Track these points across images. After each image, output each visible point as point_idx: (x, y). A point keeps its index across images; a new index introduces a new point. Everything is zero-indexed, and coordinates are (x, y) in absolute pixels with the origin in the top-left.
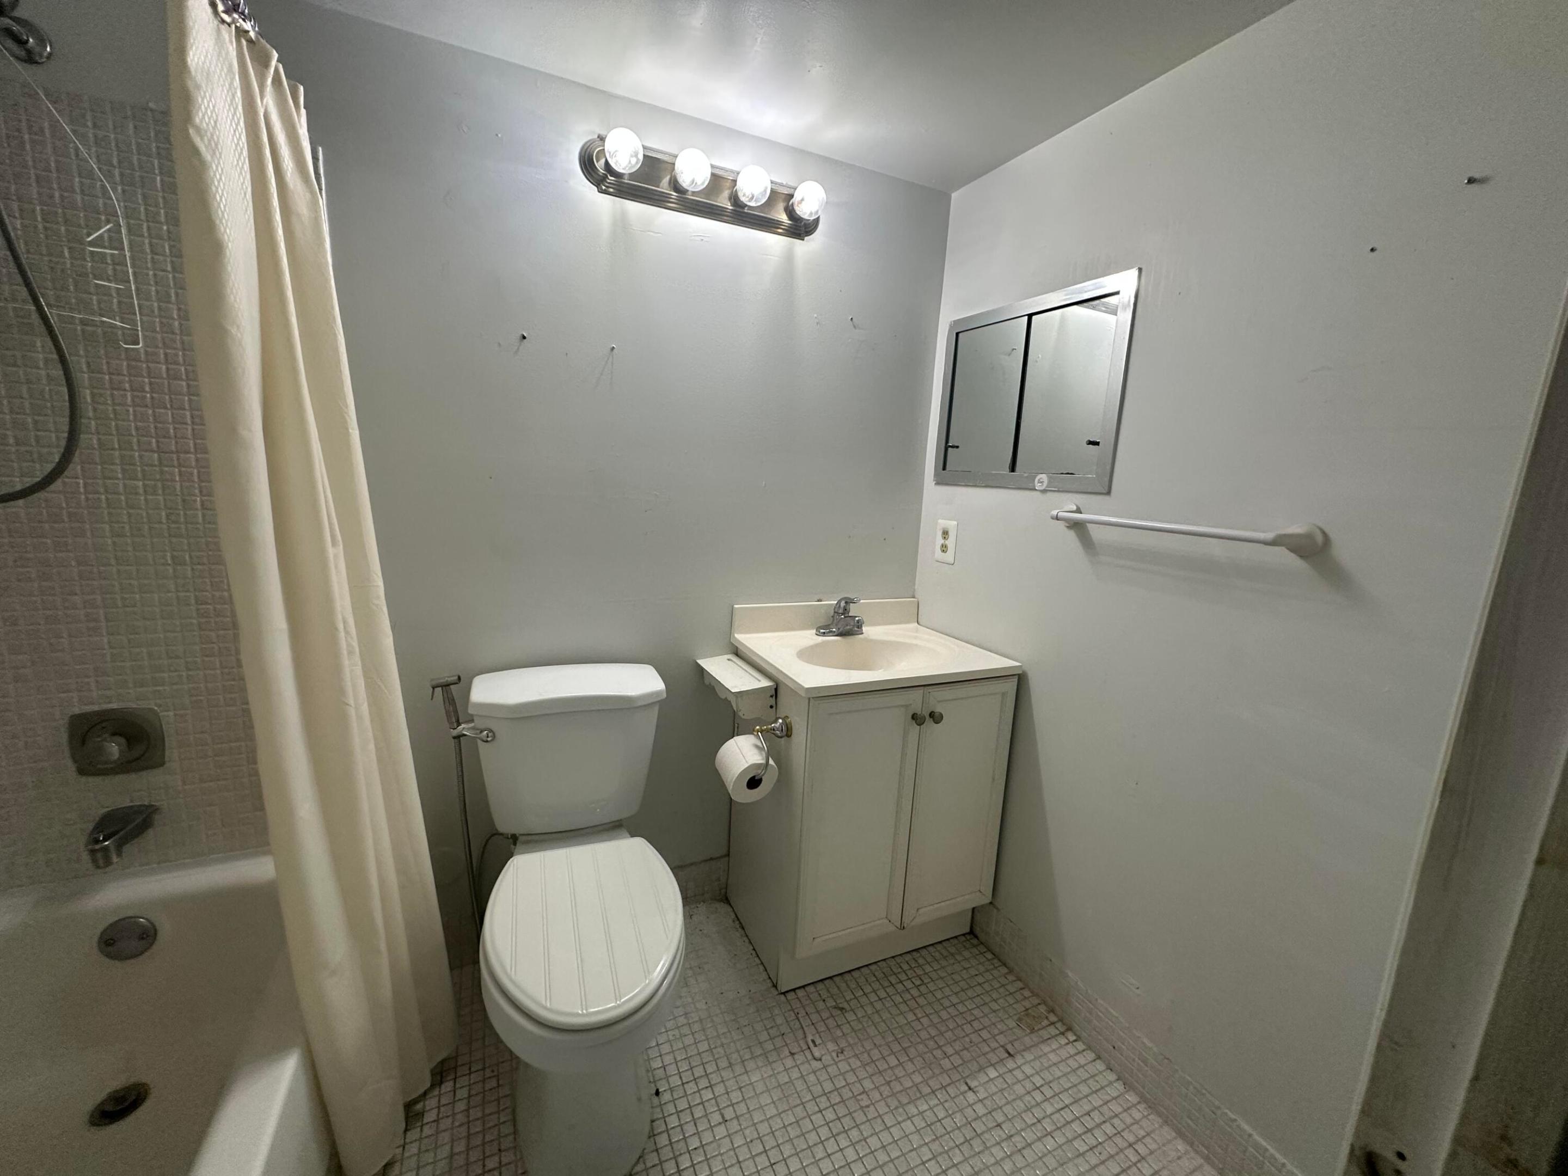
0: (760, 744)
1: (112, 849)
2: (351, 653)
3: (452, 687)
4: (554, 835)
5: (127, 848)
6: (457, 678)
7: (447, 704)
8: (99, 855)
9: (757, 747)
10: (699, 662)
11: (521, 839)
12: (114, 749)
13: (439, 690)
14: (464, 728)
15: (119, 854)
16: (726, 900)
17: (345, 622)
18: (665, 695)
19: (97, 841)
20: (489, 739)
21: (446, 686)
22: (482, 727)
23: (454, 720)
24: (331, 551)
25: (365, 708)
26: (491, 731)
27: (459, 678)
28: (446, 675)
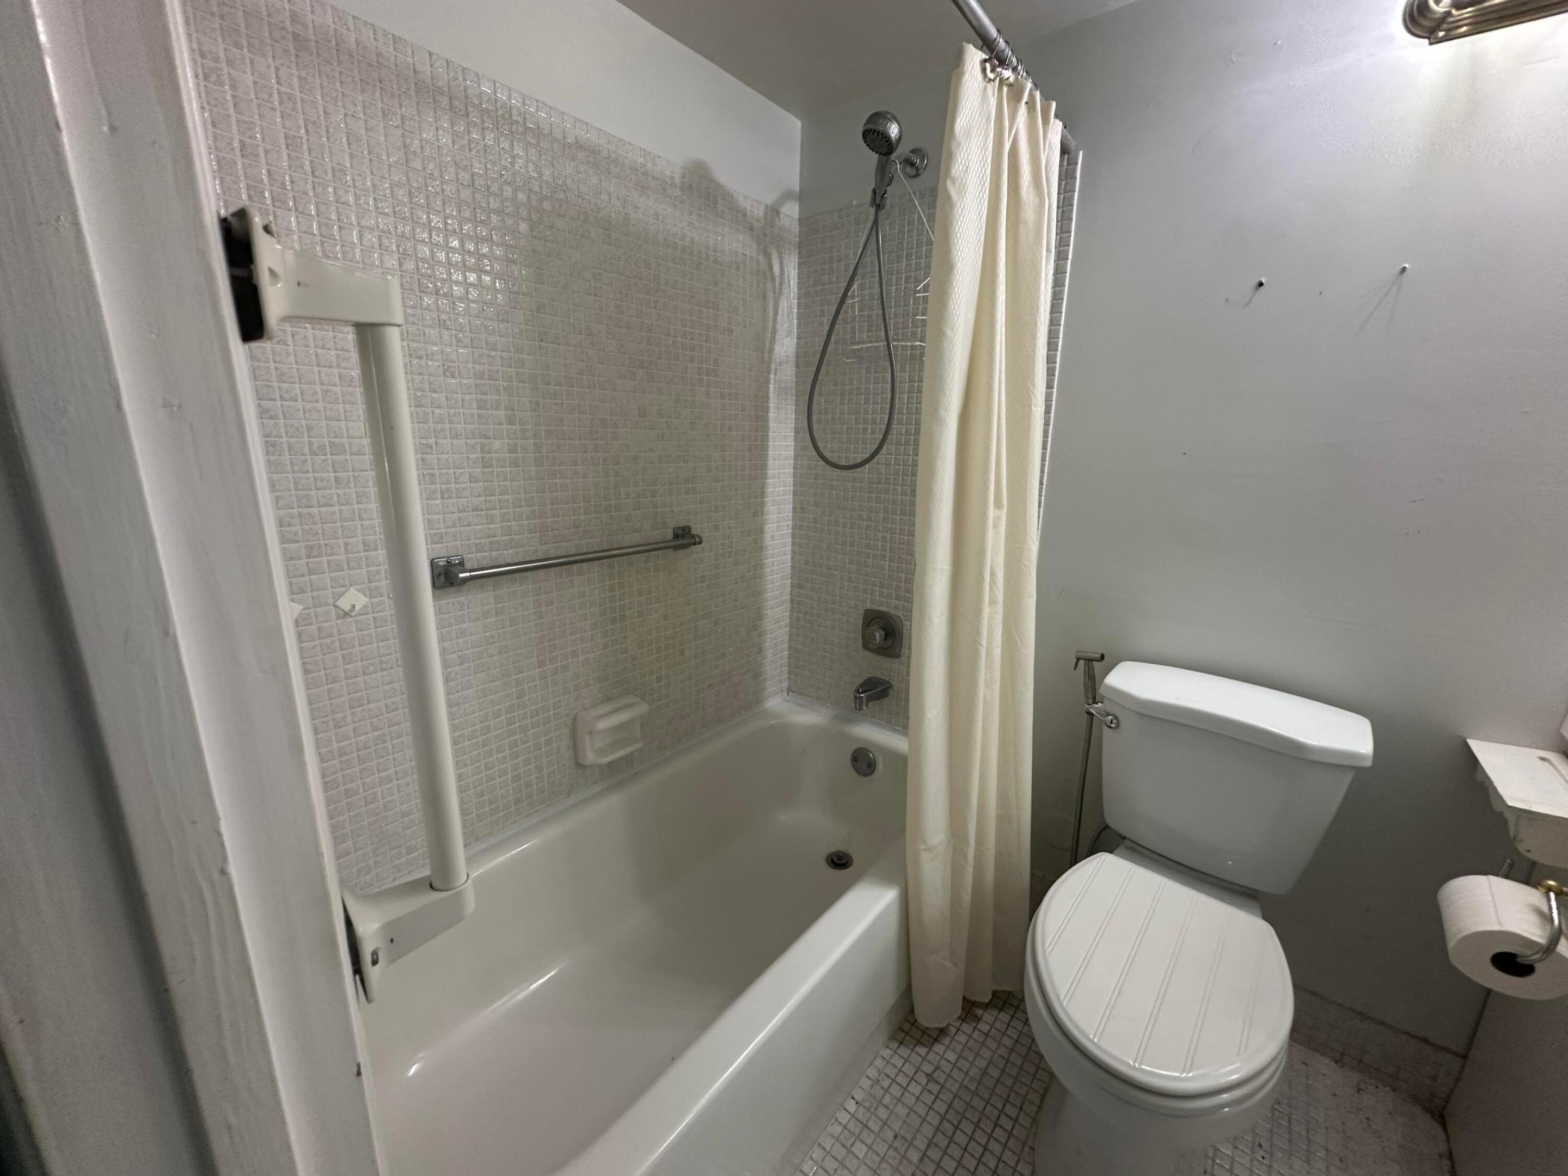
0: (1546, 909)
1: (864, 700)
2: (993, 602)
3: (1095, 663)
4: (1163, 859)
5: (870, 704)
6: (1098, 656)
7: (1087, 678)
8: (858, 701)
9: (1540, 913)
10: (1471, 742)
11: (1127, 843)
12: (878, 635)
13: (1082, 663)
14: (1095, 709)
15: (867, 705)
16: (1441, 1118)
17: (993, 574)
18: (1369, 763)
19: (859, 692)
20: (1113, 725)
21: (1089, 660)
22: (1109, 711)
23: (1090, 696)
24: (992, 512)
25: (997, 652)
26: (1116, 718)
27: (1102, 657)
28: (1093, 650)
